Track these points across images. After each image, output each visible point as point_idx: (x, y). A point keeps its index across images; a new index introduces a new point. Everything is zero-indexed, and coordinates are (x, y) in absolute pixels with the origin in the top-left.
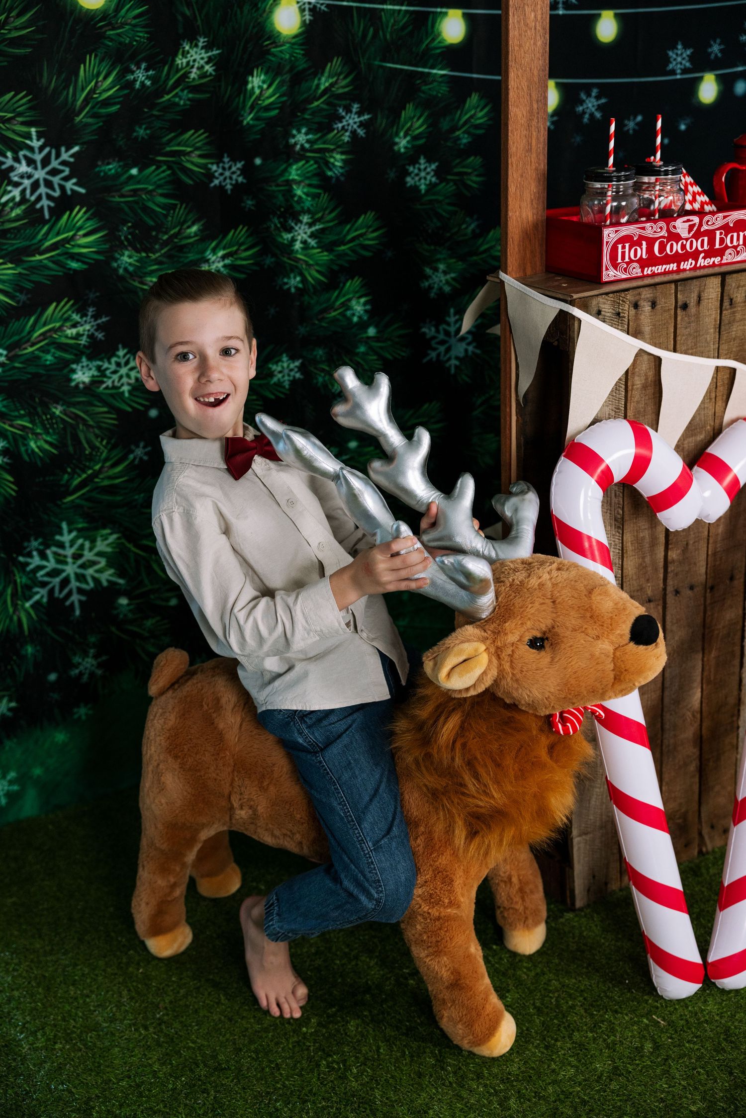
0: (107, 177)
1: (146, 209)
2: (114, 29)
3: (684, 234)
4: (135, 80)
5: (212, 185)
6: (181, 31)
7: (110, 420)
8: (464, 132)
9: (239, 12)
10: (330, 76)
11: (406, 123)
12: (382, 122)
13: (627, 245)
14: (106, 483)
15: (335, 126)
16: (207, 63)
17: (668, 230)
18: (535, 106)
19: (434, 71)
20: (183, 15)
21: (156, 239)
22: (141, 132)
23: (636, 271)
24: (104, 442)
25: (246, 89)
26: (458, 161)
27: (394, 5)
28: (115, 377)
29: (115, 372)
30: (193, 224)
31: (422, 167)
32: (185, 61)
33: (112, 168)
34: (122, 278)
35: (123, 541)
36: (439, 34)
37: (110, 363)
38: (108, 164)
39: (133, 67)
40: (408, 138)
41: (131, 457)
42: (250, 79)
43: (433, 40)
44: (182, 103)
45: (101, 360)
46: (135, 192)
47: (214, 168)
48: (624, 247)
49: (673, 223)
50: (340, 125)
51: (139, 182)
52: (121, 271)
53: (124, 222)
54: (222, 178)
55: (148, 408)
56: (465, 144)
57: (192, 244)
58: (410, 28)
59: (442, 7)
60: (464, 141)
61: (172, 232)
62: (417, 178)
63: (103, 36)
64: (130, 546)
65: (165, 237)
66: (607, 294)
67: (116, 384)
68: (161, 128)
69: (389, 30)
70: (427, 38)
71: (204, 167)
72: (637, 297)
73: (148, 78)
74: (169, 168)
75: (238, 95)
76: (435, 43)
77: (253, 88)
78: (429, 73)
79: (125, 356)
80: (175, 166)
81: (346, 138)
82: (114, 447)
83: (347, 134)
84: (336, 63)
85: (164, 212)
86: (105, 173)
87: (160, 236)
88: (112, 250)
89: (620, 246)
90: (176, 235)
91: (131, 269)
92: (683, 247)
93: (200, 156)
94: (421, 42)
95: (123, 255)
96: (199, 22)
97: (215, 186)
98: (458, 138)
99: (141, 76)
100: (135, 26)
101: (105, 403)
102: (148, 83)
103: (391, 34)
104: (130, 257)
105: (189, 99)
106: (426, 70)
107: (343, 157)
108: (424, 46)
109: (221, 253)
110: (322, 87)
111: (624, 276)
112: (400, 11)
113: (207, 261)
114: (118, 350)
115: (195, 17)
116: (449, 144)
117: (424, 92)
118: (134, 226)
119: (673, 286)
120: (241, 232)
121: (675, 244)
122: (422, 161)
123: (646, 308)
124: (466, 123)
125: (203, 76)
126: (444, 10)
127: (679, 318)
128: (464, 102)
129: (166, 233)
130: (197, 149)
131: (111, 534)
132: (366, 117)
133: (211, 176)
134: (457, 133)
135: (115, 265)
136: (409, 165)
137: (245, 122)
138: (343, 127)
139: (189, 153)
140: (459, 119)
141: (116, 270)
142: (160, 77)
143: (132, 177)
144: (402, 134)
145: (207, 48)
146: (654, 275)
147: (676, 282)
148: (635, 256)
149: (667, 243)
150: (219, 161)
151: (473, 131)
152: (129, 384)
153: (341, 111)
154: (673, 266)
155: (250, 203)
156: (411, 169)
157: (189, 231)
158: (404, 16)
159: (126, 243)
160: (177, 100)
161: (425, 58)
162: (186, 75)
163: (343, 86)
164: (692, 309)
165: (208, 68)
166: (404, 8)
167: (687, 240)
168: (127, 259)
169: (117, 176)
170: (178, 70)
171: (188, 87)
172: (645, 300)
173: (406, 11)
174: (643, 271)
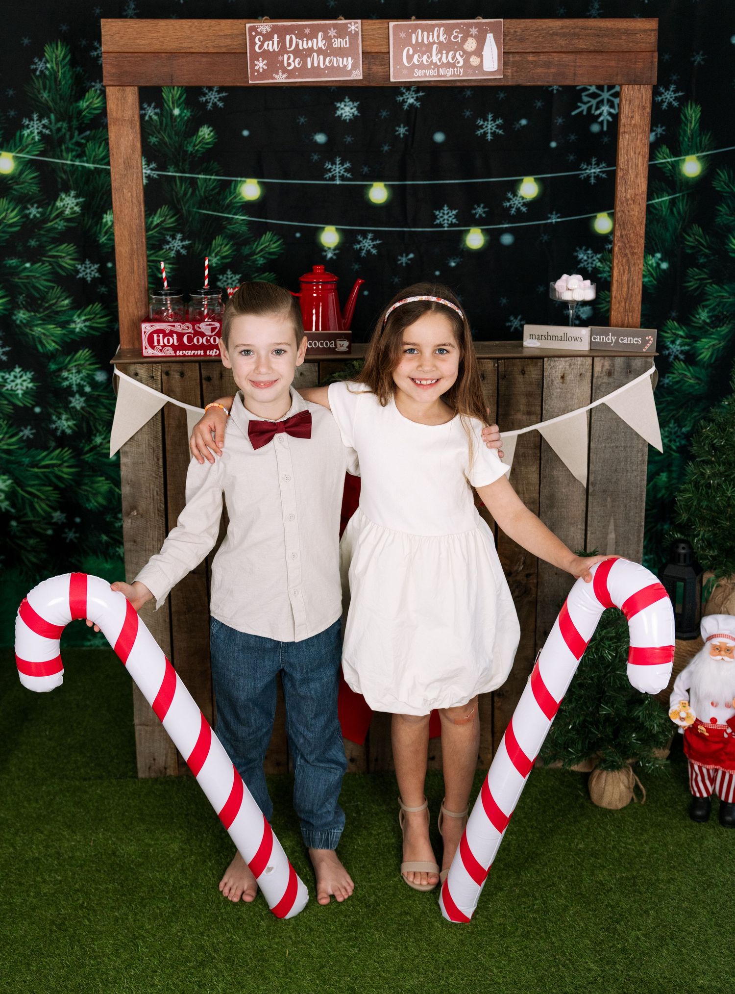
0: (11, 267)
1: (35, 288)
2: (18, 184)
3: (208, 333)
4: (30, 214)
5: (78, 277)
6: (60, 187)
7: (9, 409)
8: (261, 256)
9: (97, 177)
10: (160, 216)
11: (216, 248)
12: (198, 247)
13: (161, 335)
14: (5, 447)
15: (164, 247)
16: (76, 205)
17: (194, 329)
18: (135, 247)
19: (237, 217)
20: (61, 178)
21: (41, 306)
22: (33, 243)
23: (170, 352)
24: (5, 422)
25: (102, 222)
26: (256, 275)
27: (206, 175)
28: (13, 384)
29: (13, 381)
30: (66, 299)
31: (229, 277)
32: (62, 204)
33: (13, 262)
34: (18, 326)
35: (14, 485)
36: (240, 194)
37: (10, 375)
38: (12, 259)
39: (29, 206)
40: (218, 258)
41: (21, 434)
42: (105, 216)
43: (235, 197)
44: (60, 228)
45: (4, 372)
46: (28, 277)
47: (79, 267)
48: (158, 336)
49: (198, 325)
50: (168, 247)
51: (31, 271)
52: (18, 322)
53: (21, 294)
54: (84, 273)
55: (34, 406)
56: (261, 265)
57: (65, 311)
58: (217, 190)
59: (242, 177)
60: (261, 262)
61: (51, 302)
62: (225, 284)
63: (11, 188)
64: (19, 490)
65: (47, 305)
66: (142, 363)
67: (14, 388)
68: (46, 242)
69: (203, 190)
70: (230, 196)
71: (73, 265)
72: (168, 369)
73: (38, 212)
74: (50, 264)
75: (97, 225)
76: (237, 200)
77: (107, 221)
78: (233, 218)
79: (20, 372)
80: (54, 264)
81: (172, 254)
82: (10, 426)
83: (173, 252)
84: (165, 209)
85: (46, 290)
86: (10, 265)
87: (44, 304)
88: (13, 309)
89: (155, 336)
90: (53, 305)
91: (24, 321)
92: (208, 341)
93: (71, 259)
94: (225, 198)
95: (19, 312)
96: (71, 183)
97: (80, 278)
98: (256, 260)
99: (34, 211)
100: (31, 183)
101: (7, 399)
102: (38, 215)
103: (205, 192)
104: (24, 314)
105: (65, 226)
106: (231, 216)
107: (171, 266)
108: (228, 201)
109: (83, 318)
110: (155, 223)
111: (160, 354)
112: (210, 179)
113: (75, 322)
114: (15, 368)
115: (69, 180)
116: (249, 263)
117: (229, 229)
118: (27, 296)
119: (197, 365)
120: (97, 307)
121: (200, 339)
122: (229, 272)
123: (177, 376)
124: (261, 250)
125: (74, 213)
126: (243, 179)
127: (204, 386)
128: (261, 237)
129: (47, 302)
130: (69, 255)
131: (8, 479)
132: (187, 242)
133: (78, 272)
134: (255, 257)
135: (14, 318)
136: (220, 274)
137: (101, 241)
138: (170, 248)
139: (64, 257)
140: (256, 248)
141: (15, 321)
142: (45, 213)
143: (26, 268)
144: (213, 255)
145: (76, 197)
146: (184, 356)
147: (199, 362)
148: (168, 342)
149: (194, 337)
150: (83, 262)
151: (267, 256)
152: (22, 390)
153: (168, 238)
154: (202, 352)
155: (103, 289)
156: (221, 277)
157: (63, 303)
158: (213, 183)
159: (21, 306)
160: (56, 226)
161: (229, 208)
162: (62, 212)
163: (170, 222)
164: (215, 381)
165: (77, 209)
166: (213, 177)
167: (211, 337)
168: (22, 316)
169: (17, 267)
170: (57, 209)
171: (63, 219)
172: (174, 371)
173: (215, 180)
174: (175, 353)
